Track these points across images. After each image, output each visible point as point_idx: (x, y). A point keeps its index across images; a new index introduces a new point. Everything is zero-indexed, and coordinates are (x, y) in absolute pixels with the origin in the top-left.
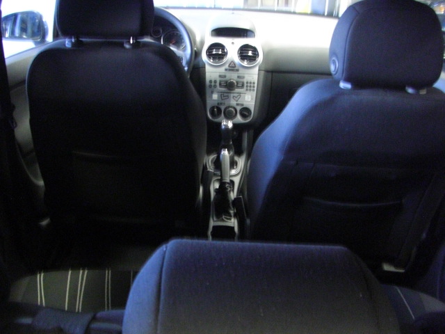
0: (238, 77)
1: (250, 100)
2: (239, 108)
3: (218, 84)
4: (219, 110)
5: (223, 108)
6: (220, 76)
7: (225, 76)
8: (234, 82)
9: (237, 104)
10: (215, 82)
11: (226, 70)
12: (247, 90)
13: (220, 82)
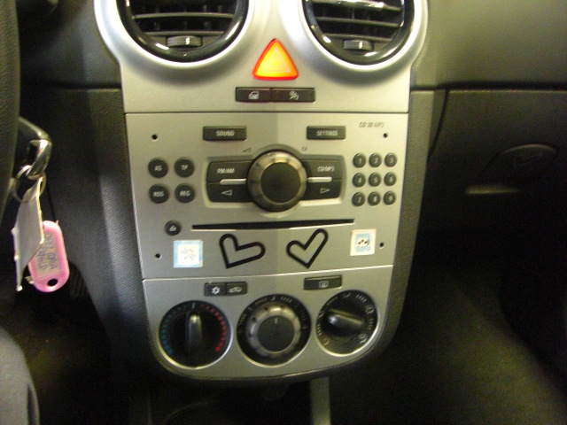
0: (312, 133)
1: (371, 250)
2: (315, 302)
3: (199, 180)
4: (213, 321)
5: (232, 309)
6: (210, 134)
7: (240, 135)
8: (295, 163)
9: (311, 284)
10: (185, 167)
11: (242, 95)
12: (357, 200)
13: (214, 165)
